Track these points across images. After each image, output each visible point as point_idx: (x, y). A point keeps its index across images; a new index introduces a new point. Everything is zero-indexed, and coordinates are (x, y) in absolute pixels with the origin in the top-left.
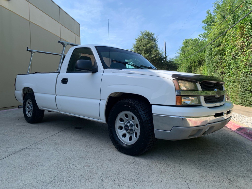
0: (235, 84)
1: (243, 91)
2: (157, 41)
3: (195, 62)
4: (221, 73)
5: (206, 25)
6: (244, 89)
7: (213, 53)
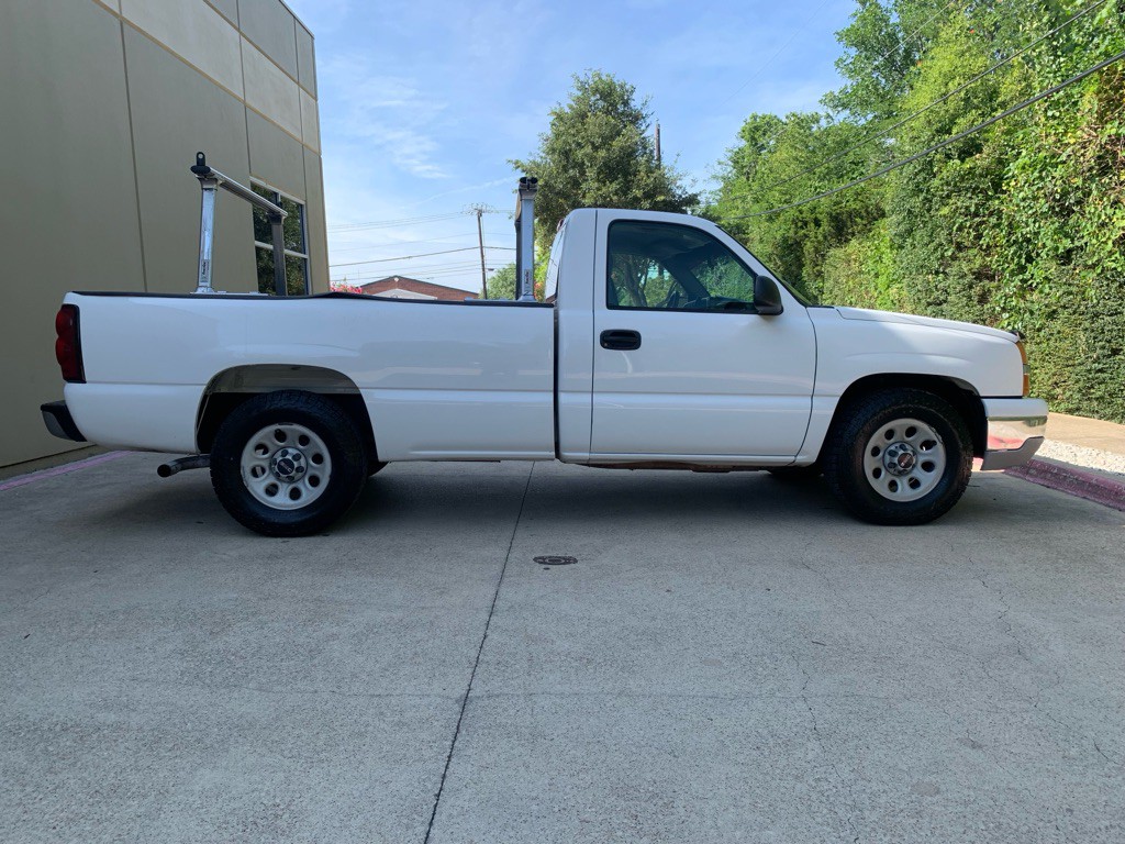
0: (1057, 325)
1: (1098, 358)
2: (648, 121)
3: (817, 223)
4: (974, 274)
5: (853, 51)
6: (1103, 348)
7: (936, 182)
